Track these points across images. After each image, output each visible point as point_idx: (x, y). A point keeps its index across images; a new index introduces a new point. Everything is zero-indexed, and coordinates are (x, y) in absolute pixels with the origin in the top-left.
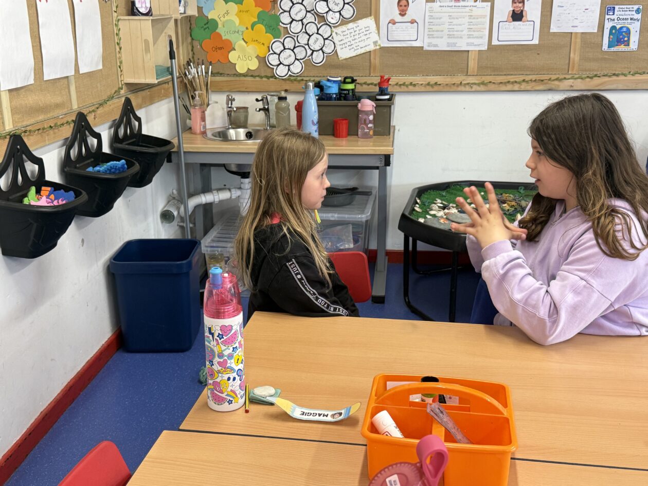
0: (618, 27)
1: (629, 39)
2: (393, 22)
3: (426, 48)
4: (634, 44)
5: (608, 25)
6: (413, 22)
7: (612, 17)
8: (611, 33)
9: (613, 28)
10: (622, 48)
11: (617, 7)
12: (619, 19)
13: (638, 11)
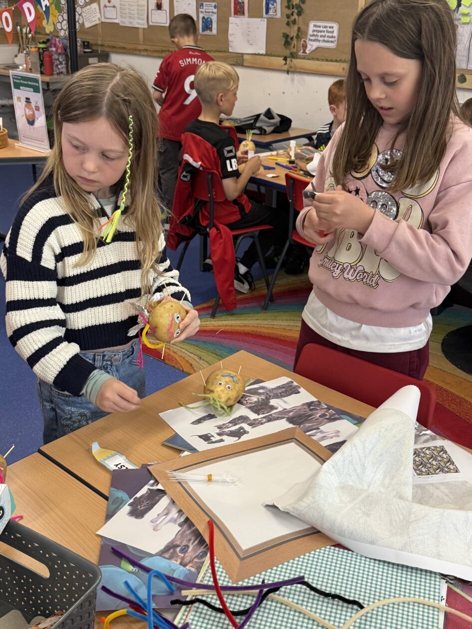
0: (206, 17)
1: (212, 25)
2: (105, 6)
3: (121, 24)
4: (214, 31)
5: (201, 16)
6: (114, 7)
7: (203, 10)
8: (203, 22)
9: (203, 18)
10: (208, 32)
11: (204, 3)
12: (206, 12)
13: (215, 7)
